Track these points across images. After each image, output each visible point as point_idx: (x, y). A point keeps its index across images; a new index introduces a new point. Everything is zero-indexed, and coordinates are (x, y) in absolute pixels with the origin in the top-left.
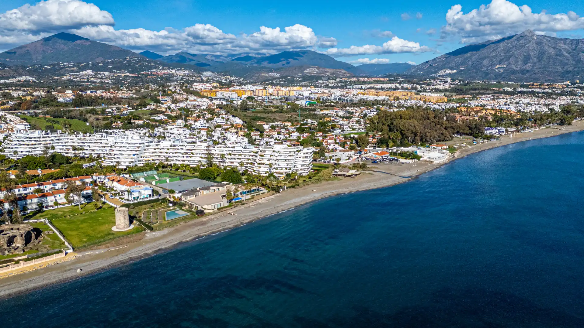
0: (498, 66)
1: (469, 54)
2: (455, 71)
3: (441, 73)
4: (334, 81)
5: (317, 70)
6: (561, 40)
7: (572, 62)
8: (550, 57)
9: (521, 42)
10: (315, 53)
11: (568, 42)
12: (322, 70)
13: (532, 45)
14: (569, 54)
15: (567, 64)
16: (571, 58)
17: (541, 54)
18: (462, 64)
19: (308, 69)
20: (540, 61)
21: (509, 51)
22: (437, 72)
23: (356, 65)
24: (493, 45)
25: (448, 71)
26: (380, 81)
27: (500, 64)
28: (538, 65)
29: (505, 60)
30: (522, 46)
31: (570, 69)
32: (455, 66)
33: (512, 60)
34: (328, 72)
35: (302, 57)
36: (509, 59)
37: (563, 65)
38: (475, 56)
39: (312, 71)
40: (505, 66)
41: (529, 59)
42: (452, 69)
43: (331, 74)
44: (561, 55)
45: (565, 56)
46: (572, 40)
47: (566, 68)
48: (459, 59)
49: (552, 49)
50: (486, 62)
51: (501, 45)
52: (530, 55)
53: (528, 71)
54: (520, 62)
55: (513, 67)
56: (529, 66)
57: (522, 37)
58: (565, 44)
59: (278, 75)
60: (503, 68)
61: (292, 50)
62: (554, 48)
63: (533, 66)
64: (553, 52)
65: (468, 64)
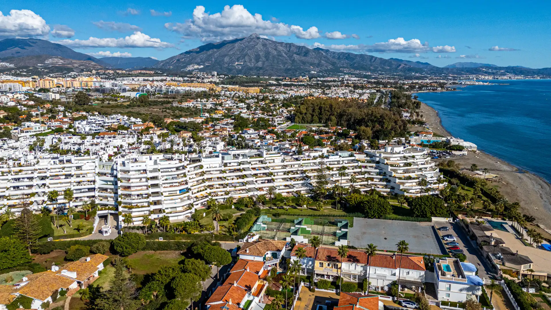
0: (237, 63)
1: (210, 52)
2: (202, 66)
3: (190, 68)
4: (89, 73)
5: (61, 61)
6: (279, 43)
7: (290, 61)
8: (274, 57)
9: (251, 43)
10: (47, 42)
11: (284, 45)
12: (67, 62)
13: (259, 47)
14: (286, 55)
15: (286, 63)
16: (288, 58)
17: (267, 54)
18: (207, 60)
19: (50, 60)
20: (267, 60)
21: (243, 50)
22: (185, 67)
23: (98, 58)
24: (230, 45)
25: (196, 67)
26: (147, 74)
27: (238, 61)
28: (266, 63)
29: (241, 58)
30: (252, 47)
31: (289, 67)
32: (201, 62)
33: (247, 58)
34: (76, 63)
35: (32, 46)
36: (244, 58)
37: (284, 64)
38: (217, 53)
39: (55, 62)
40: (242, 63)
41: (259, 58)
42: (199, 64)
43: (80, 66)
44: (281, 56)
45: (284, 57)
46: (287, 44)
47: (286, 66)
48: (203, 55)
49: (274, 51)
50: (226, 59)
51: (237, 45)
52: (259, 55)
53: (261, 68)
54: (253, 61)
55: (249, 64)
56: (260, 64)
57: (251, 38)
58: (281, 46)
59: (12, 66)
60: (241, 65)
61: (17, 38)
62: (276, 50)
63: (263, 64)
64: (275, 53)
65: (212, 61)
